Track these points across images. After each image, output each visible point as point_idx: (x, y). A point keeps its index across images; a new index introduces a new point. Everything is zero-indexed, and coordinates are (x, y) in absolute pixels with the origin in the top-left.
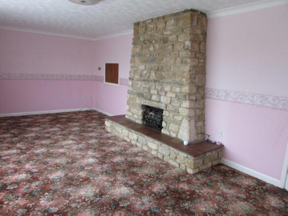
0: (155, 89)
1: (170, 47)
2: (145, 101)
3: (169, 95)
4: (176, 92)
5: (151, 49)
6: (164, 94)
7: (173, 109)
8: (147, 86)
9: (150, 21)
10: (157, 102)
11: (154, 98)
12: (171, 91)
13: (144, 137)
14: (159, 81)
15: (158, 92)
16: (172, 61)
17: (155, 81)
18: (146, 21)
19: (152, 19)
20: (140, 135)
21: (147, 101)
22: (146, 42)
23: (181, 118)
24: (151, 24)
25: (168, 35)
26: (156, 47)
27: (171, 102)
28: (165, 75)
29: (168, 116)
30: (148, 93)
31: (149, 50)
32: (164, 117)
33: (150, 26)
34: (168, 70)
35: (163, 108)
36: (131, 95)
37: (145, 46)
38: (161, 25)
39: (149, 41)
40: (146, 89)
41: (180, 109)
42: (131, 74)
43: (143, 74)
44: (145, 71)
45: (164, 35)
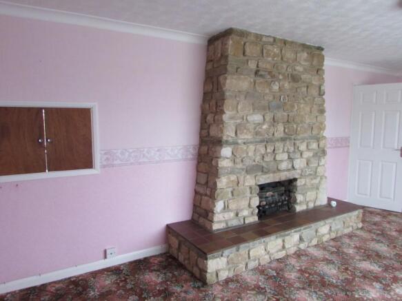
0: (283, 151)
1: (304, 89)
2: (267, 176)
3: (307, 155)
4: (313, 149)
5: (276, 87)
6: (299, 156)
7: (312, 172)
8: (268, 150)
9: (272, 40)
10: (288, 170)
11: (284, 166)
12: (308, 149)
13: (309, 227)
14: (290, 139)
15: (289, 156)
16: (308, 109)
17: (283, 140)
18: (261, 36)
19: (275, 39)
20: (304, 229)
21: (271, 175)
22: (263, 73)
23: (319, 179)
24: (272, 45)
25: (299, 72)
26: (286, 85)
27: (307, 164)
28: (299, 129)
29: (305, 185)
30: (271, 161)
31: (270, 89)
32: (298, 189)
33: (269, 47)
34: (302, 122)
35: (297, 177)
36: (230, 176)
37: (261, 80)
38: (289, 55)
39: (270, 73)
40: (267, 155)
41: (318, 170)
42: (228, 133)
43: (260, 130)
44: (263, 124)
45: (295, 70)
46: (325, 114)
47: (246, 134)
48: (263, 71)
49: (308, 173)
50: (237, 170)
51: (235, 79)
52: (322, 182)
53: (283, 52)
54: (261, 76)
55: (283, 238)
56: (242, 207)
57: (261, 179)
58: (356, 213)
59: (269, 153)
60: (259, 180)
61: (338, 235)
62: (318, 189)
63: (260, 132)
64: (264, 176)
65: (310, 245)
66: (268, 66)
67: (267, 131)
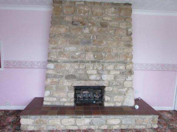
0: (93, 69)
1: (112, 31)
2: (79, 82)
3: (113, 73)
4: (120, 70)
5: (86, 31)
7: (118, 84)
8: (81, 67)
9: (83, 3)
10: (97, 80)
12: (115, 69)
14: (99, 62)
15: (98, 72)
17: (93, 62)
18: (75, 2)
19: (85, 2)
21: (83, 82)
22: (76, 23)
23: (126, 89)
24: (84, 6)
25: (107, 21)
26: (94, 29)
27: (115, 78)
28: (106, 56)
29: (112, 91)
30: (83, 74)
31: (81, 32)
32: (106, 93)
33: (82, 8)
34: (109, 52)
35: (105, 85)
36: (54, 78)
37: (75, 27)
38: (98, 10)
39: (81, 23)
40: (79, 70)
41: (125, 83)
42: (51, 56)
43: (74, 55)
44: (77, 52)
45: (103, 20)
46: (132, 48)
47: (63, 57)
48: (76, 22)
49: (114, 84)
50: (58, 76)
51: (56, 27)
52: (129, 91)
53: (93, 9)
54: (75, 24)
55: (75, 119)
56: (62, 96)
57: (74, 83)
58: (151, 117)
59: (81, 69)
60: (73, 84)
61: (129, 128)
62: (125, 95)
63: (74, 56)
64: (77, 82)
65: (100, 128)
66: (80, 19)
67: (79, 56)
